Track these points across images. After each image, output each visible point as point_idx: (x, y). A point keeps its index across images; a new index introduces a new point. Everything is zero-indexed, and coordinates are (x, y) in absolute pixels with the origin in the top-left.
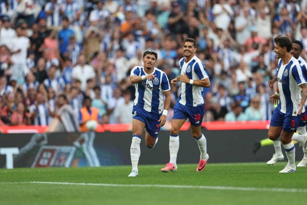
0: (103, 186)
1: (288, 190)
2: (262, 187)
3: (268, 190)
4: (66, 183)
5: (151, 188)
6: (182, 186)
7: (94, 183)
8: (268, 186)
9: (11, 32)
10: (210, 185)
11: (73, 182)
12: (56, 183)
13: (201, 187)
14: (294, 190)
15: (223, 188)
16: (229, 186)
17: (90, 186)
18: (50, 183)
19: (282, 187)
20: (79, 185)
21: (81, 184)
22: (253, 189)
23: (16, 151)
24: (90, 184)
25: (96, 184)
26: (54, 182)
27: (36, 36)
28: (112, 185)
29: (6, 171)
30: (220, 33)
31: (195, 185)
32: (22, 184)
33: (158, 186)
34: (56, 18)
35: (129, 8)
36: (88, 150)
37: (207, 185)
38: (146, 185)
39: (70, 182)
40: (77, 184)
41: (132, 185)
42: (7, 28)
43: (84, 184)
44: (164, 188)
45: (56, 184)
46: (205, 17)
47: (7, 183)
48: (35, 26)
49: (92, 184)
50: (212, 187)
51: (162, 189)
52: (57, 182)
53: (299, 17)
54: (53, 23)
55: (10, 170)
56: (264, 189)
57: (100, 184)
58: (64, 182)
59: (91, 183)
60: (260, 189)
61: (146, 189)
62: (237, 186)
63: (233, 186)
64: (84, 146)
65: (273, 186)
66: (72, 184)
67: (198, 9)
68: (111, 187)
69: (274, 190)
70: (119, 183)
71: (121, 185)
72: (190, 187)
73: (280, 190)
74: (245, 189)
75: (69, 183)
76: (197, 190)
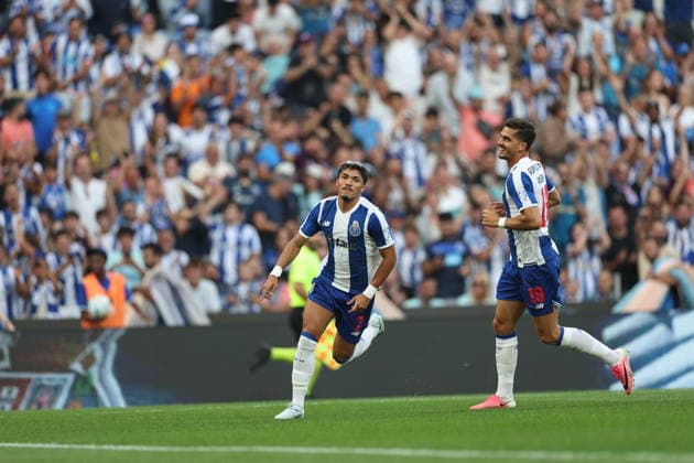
2: (496, 448)
4: (54, 446)
5: (245, 453)
6: (313, 450)
7: (116, 444)
8: (510, 447)
11: (69, 443)
12: (29, 445)
16: (420, 446)
21: (86, 447)
22: (475, 454)
25: (121, 448)
26: (26, 442)
30: (396, 102)
33: (261, 449)
34: (23, 72)
35: (192, 49)
36: (101, 380)
37: (371, 446)
39: (62, 443)
43: (92, 447)
44: (275, 454)
45: (31, 448)
46: (363, 67)
52: (33, 442)
54: (15, 85)
57: (129, 448)
58: (49, 442)
59: (109, 443)
62: (438, 448)
63: (430, 447)
64: (94, 371)
65: (521, 447)
66: (66, 446)
67: (347, 49)
68: (155, 453)
70: (173, 444)
71: (177, 449)
75: (60, 446)
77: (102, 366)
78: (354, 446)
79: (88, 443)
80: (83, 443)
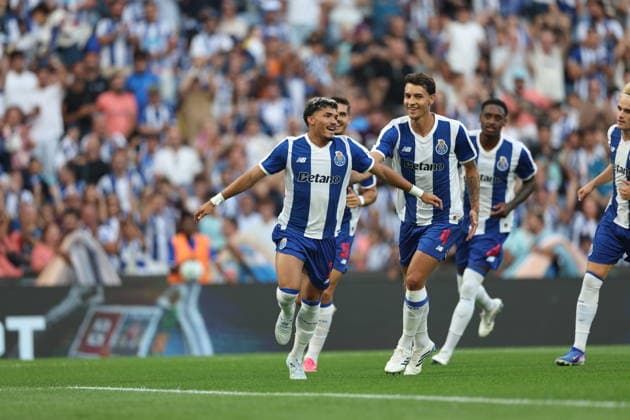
0: (218, 396)
1: (598, 404)
2: (545, 397)
3: (557, 402)
4: (142, 390)
5: (317, 400)
6: (379, 396)
7: (199, 389)
8: (557, 397)
9: (29, 80)
10: (437, 394)
11: (156, 388)
12: (121, 389)
13: (420, 397)
14: (611, 404)
15: (463, 399)
16: (478, 395)
17: (191, 395)
18: (109, 388)
19: (585, 398)
20: (169, 394)
21: (172, 391)
22: (526, 402)
23: (38, 323)
24: (191, 391)
27: (80, 87)
28: (236, 393)
29: (18, 365)
31: (407, 394)
32: (52, 392)
34: (121, 51)
35: (273, 31)
38: (306, 394)
40: (165, 391)
41: (277, 394)
42: (19, 71)
43: (178, 391)
45: (122, 392)
47: (20, 390)
48: (79, 68)
49: (196, 392)
50: (441, 398)
51: (339, 402)
52: (124, 386)
53: (620, 50)
54: (113, 61)
55: (27, 362)
56: (549, 402)
57: (211, 392)
59: (192, 389)
60: (540, 402)
61: (307, 401)
62: (493, 396)
63: (485, 396)
64: (180, 307)
65: (569, 396)
66: (154, 390)
68: (234, 397)
69: (568, 403)
72: (398, 396)
73: (581, 403)
74: (510, 402)
75: (148, 390)
76: (411, 404)
77: (187, 302)
78: (416, 393)
79: (175, 388)
80: (170, 388)
